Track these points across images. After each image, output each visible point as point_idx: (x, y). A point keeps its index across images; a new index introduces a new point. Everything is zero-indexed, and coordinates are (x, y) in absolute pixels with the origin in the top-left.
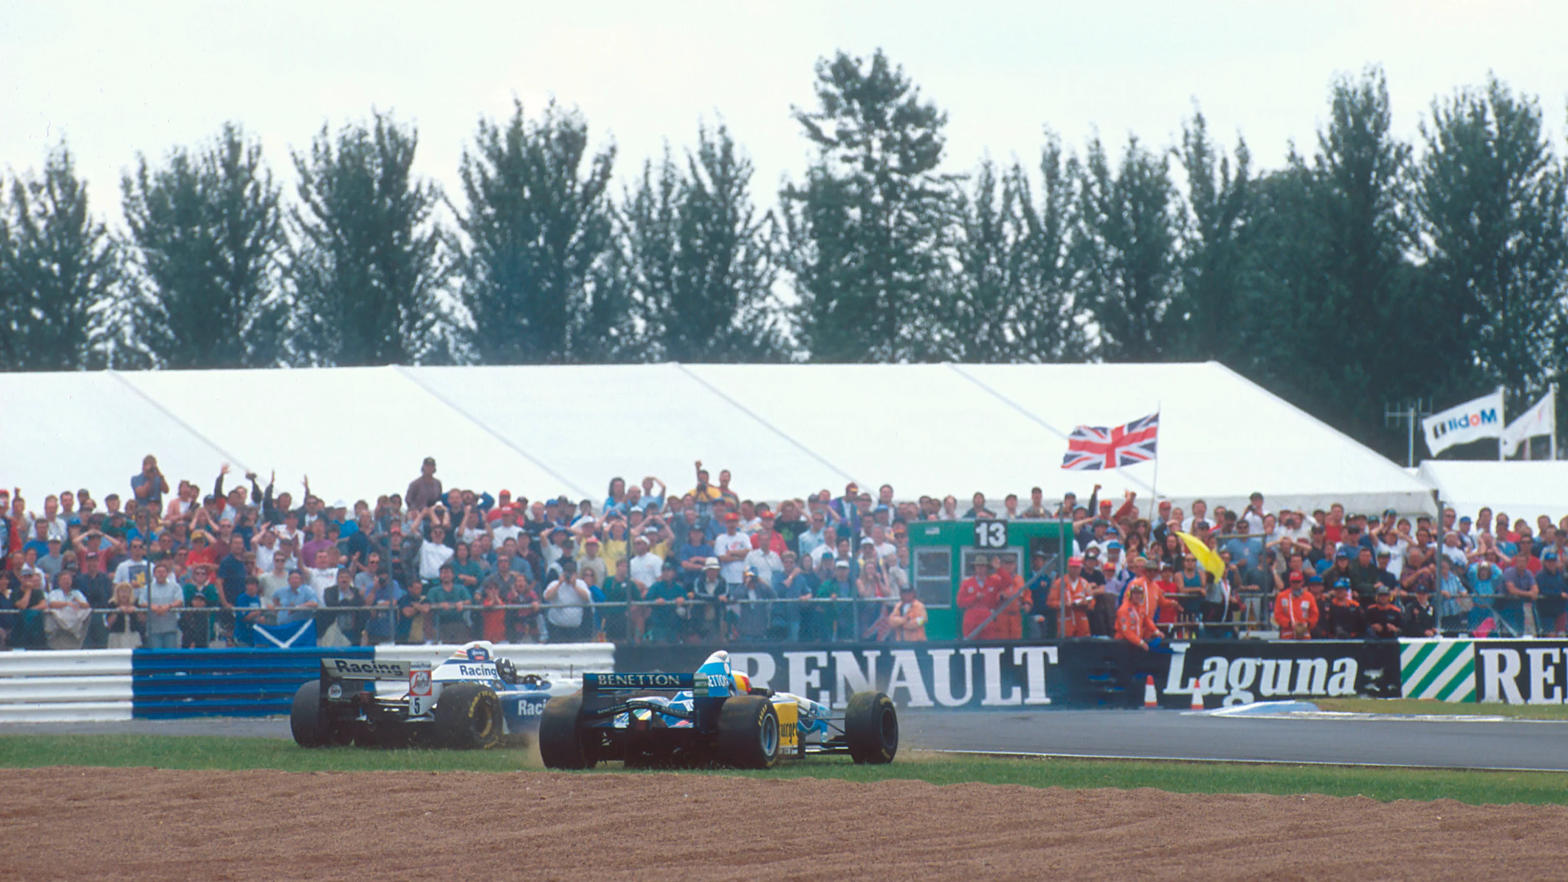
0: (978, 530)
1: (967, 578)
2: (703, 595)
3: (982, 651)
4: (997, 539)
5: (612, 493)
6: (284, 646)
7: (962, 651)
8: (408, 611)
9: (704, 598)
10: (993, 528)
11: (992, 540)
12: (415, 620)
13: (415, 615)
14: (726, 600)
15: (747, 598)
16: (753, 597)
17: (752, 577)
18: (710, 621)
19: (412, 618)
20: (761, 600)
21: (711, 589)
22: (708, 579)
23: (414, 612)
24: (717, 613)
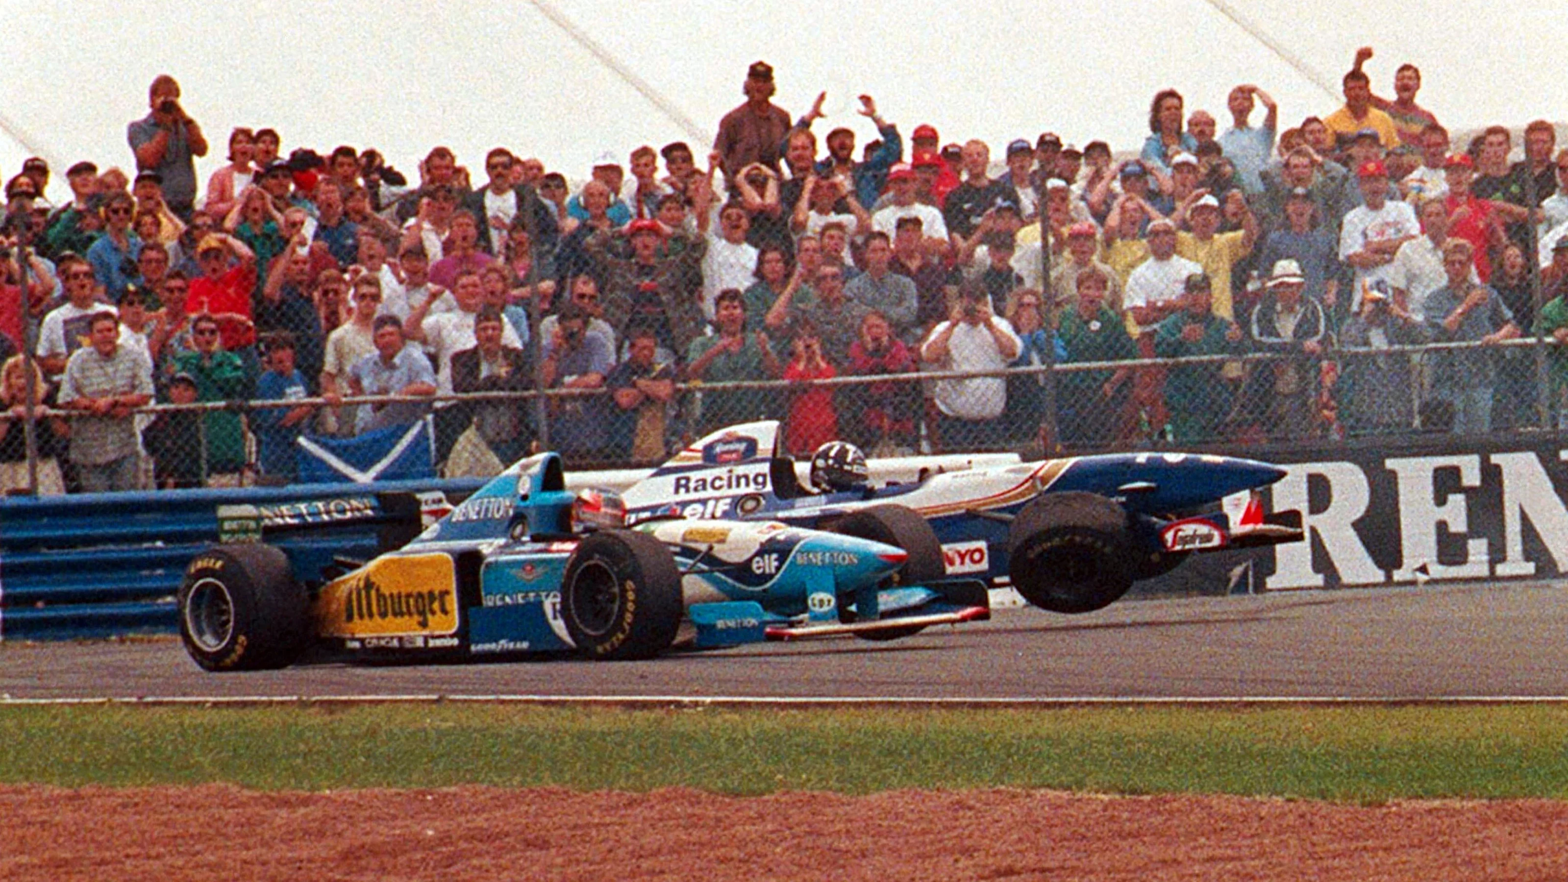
2: (1269, 340)
5: (1156, 124)
6: (364, 478)
8: (625, 396)
9: (1271, 348)
12: (643, 416)
13: (642, 404)
14: (1319, 349)
15: (1367, 343)
16: (1378, 341)
17: (1376, 301)
18: (1286, 396)
19: (635, 410)
20: (1397, 347)
21: (1287, 327)
22: (1279, 307)
23: (642, 398)
24: (1302, 379)
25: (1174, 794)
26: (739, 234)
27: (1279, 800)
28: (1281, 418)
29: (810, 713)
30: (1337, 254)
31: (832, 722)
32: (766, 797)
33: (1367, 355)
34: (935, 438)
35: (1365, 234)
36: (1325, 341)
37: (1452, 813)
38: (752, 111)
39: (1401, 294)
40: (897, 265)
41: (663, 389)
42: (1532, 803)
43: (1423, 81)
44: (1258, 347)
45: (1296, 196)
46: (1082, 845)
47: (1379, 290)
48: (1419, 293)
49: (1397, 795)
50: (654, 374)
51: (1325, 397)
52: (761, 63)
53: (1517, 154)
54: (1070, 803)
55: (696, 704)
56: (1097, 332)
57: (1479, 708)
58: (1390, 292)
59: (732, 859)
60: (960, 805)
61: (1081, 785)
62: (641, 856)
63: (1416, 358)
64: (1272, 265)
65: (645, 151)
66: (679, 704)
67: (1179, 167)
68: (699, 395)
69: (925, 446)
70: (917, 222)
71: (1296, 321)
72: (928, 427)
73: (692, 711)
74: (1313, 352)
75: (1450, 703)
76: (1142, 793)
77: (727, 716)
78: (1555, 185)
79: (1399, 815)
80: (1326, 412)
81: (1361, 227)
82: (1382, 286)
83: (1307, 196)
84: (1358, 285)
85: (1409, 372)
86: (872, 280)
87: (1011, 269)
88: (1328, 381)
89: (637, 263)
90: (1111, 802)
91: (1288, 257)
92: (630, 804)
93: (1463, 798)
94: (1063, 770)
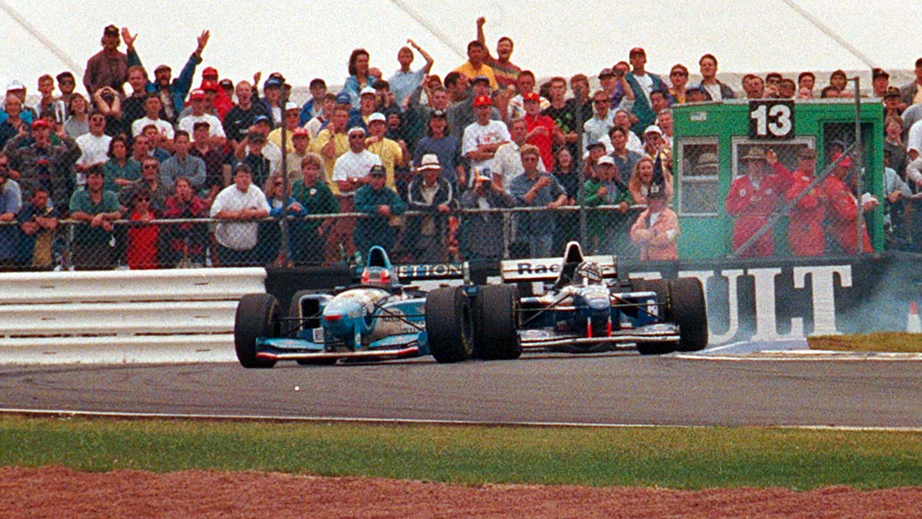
0: (754, 115)
1: (739, 177)
2: (419, 204)
3: (751, 272)
4: (780, 125)
5: (353, 70)
7: (725, 273)
8: (28, 227)
9: (420, 208)
10: (773, 112)
11: (773, 127)
12: (39, 239)
13: (39, 232)
14: (448, 209)
15: (477, 206)
16: (484, 206)
17: (484, 182)
18: (428, 237)
19: (35, 236)
20: (495, 209)
21: (429, 196)
22: (424, 183)
23: (38, 228)
24: (437, 227)
25: (354, 475)
26: (100, 129)
27: (418, 482)
28: (425, 250)
29: (136, 422)
30: (461, 152)
31: (149, 427)
32: (108, 473)
33: (477, 214)
34: (214, 257)
35: (478, 141)
36: (452, 204)
37: (522, 492)
38: (106, 56)
39: (498, 178)
40: (194, 150)
41: (51, 223)
42: (571, 487)
43: (515, 47)
44: (412, 207)
45: (435, 116)
46: (299, 507)
47: (485, 175)
48: (509, 178)
49: (489, 481)
50: (46, 214)
51: (451, 238)
52: (112, 26)
53: (569, 94)
54: (293, 480)
55: (67, 415)
56: (315, 195)
57: (541, 429)
58: (491, 175)
59: (86, 510)
60: (225, 480)
61: (297, 470)
62: (31, 507)
63: (506, 215)
64: (421, 157)
65: (47, 77)
66: (57, 415)
67: (365, 95)
68: (72, 227)
69: (209, 262)
70: (206, 125)
71: (435, 192)
72: (211, 250)
73: (63, 419)
74: (444, 211)
75: (523, 426)
76: (335, 476)
77: (86, 423)
78: (592, 114)
79: (490, 493)
80: (451, 248)
81: (475, 136)
82: (487, 172)
83: (443, 116)
84: (472, 171)
85: (502, 225)
86: (178, 160)
87: (262, 155)
88: (453, 229)
89: (35, 146)
90: (316, 481)
91: (432, 153)
92: (25, 475)
93: (529, 484)
94: (286, 459)
